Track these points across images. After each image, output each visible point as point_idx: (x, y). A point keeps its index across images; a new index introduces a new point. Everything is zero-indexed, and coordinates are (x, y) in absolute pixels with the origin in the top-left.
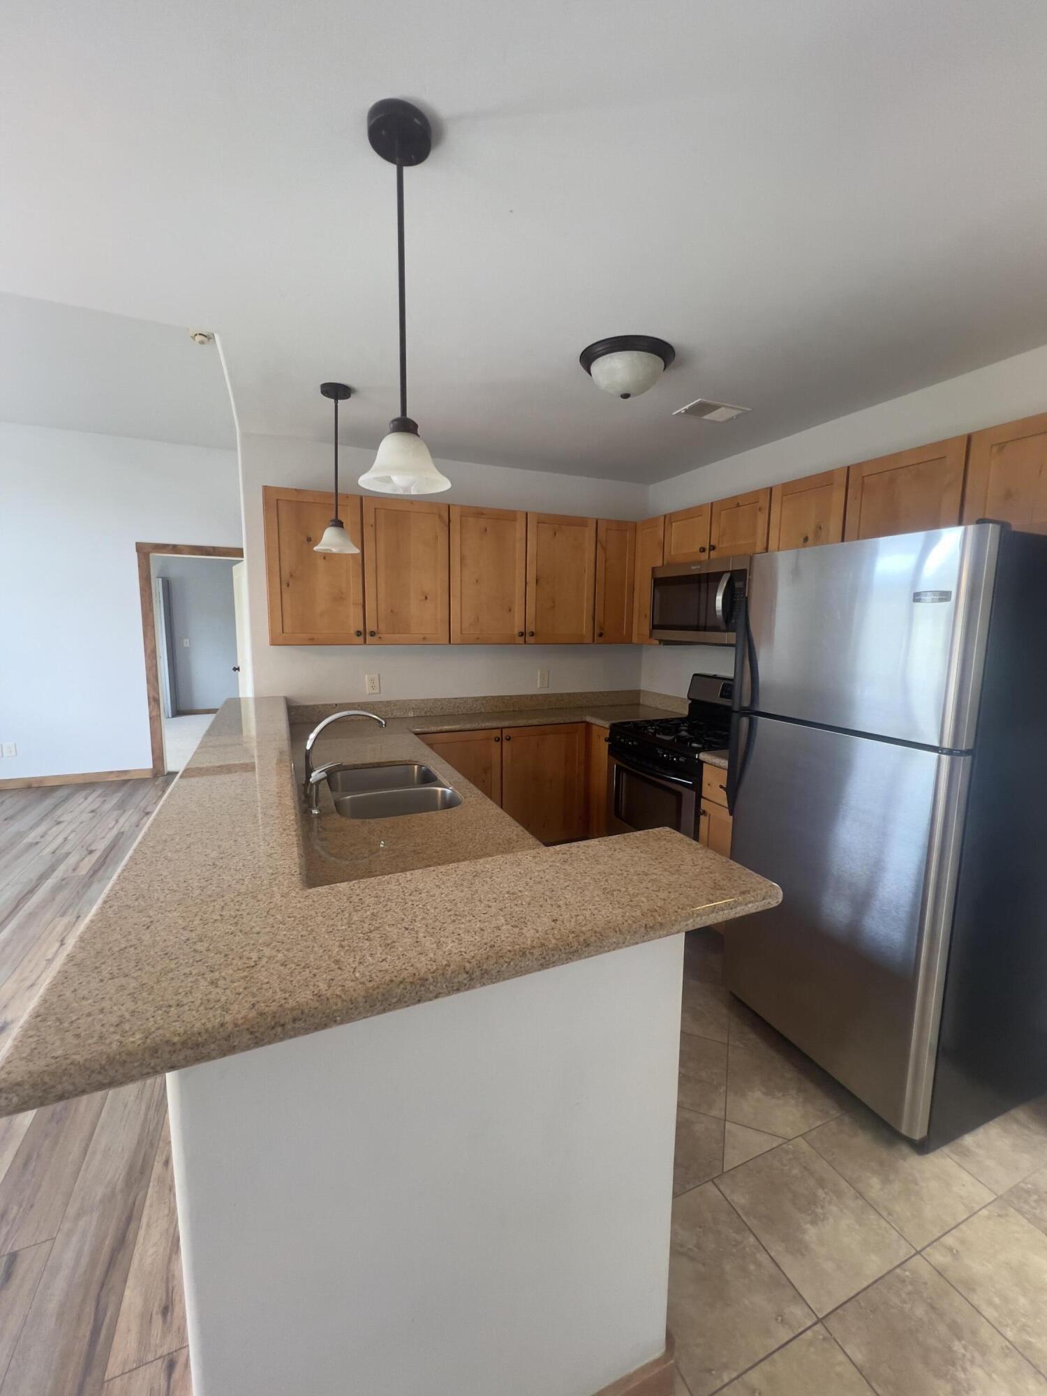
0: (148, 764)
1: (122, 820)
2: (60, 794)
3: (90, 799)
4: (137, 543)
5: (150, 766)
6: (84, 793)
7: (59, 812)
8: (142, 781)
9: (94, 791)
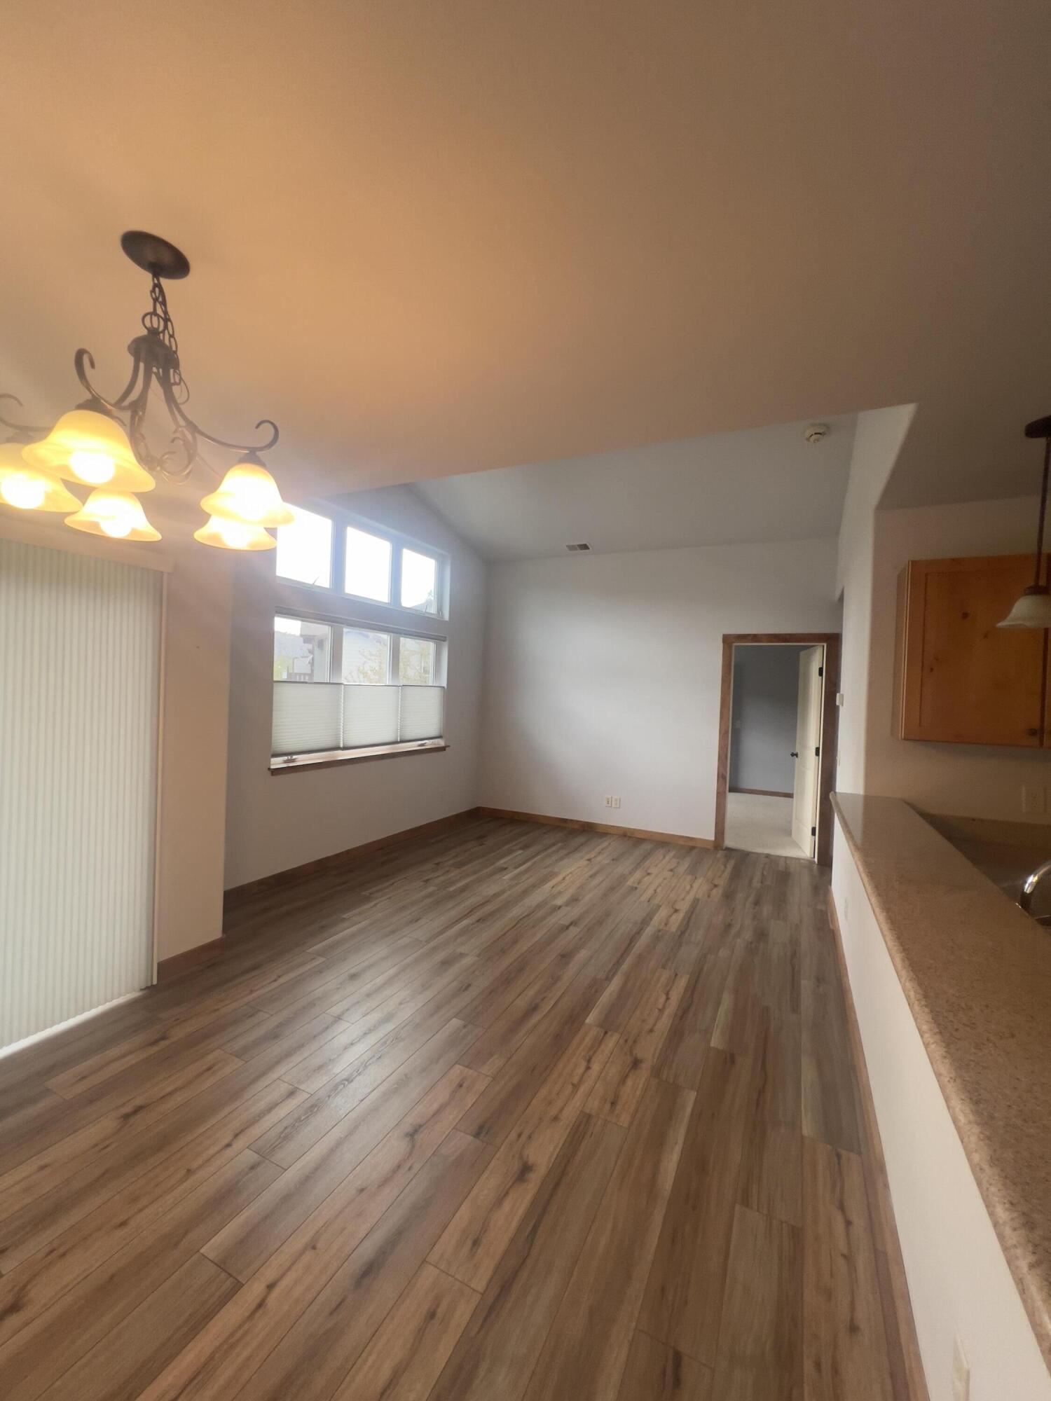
0: (711, 836)
1: (696, 885)
2: (646, 847)
3: (667, 858)
4: (724, 635)
5: (712, 838)
6: (662, 851)
7: (647, 863)
8: (706, 850)
9: (669, 851)
